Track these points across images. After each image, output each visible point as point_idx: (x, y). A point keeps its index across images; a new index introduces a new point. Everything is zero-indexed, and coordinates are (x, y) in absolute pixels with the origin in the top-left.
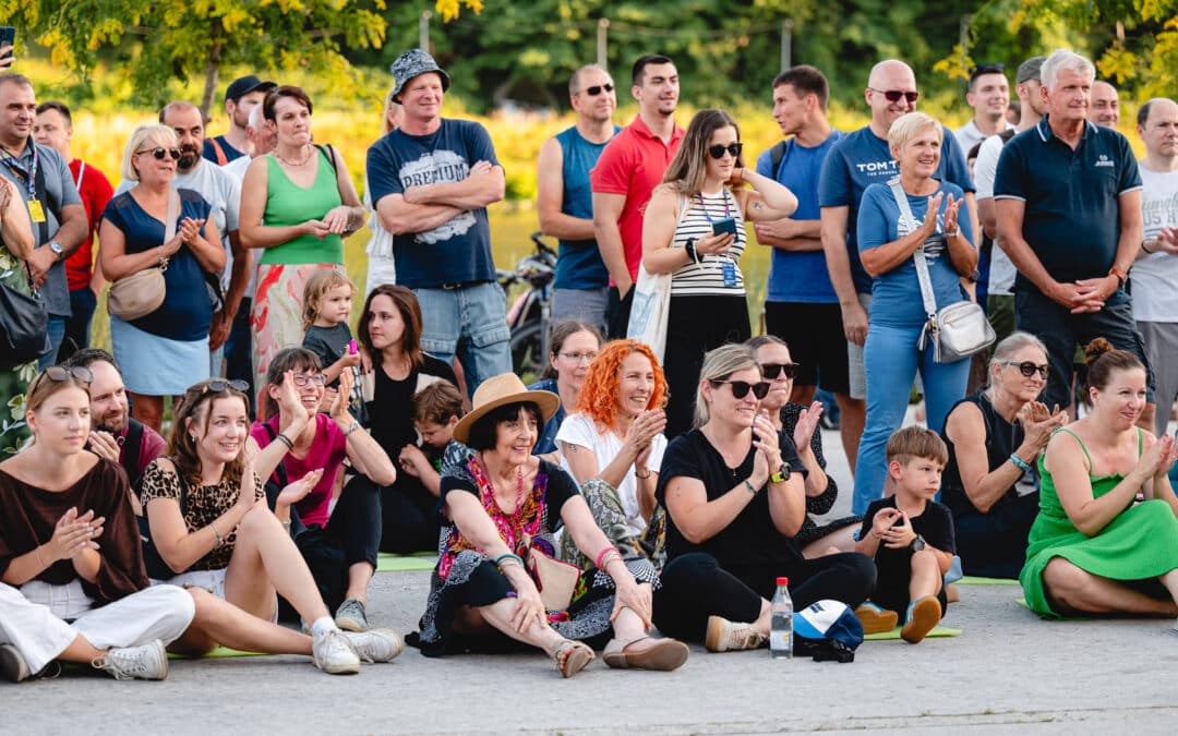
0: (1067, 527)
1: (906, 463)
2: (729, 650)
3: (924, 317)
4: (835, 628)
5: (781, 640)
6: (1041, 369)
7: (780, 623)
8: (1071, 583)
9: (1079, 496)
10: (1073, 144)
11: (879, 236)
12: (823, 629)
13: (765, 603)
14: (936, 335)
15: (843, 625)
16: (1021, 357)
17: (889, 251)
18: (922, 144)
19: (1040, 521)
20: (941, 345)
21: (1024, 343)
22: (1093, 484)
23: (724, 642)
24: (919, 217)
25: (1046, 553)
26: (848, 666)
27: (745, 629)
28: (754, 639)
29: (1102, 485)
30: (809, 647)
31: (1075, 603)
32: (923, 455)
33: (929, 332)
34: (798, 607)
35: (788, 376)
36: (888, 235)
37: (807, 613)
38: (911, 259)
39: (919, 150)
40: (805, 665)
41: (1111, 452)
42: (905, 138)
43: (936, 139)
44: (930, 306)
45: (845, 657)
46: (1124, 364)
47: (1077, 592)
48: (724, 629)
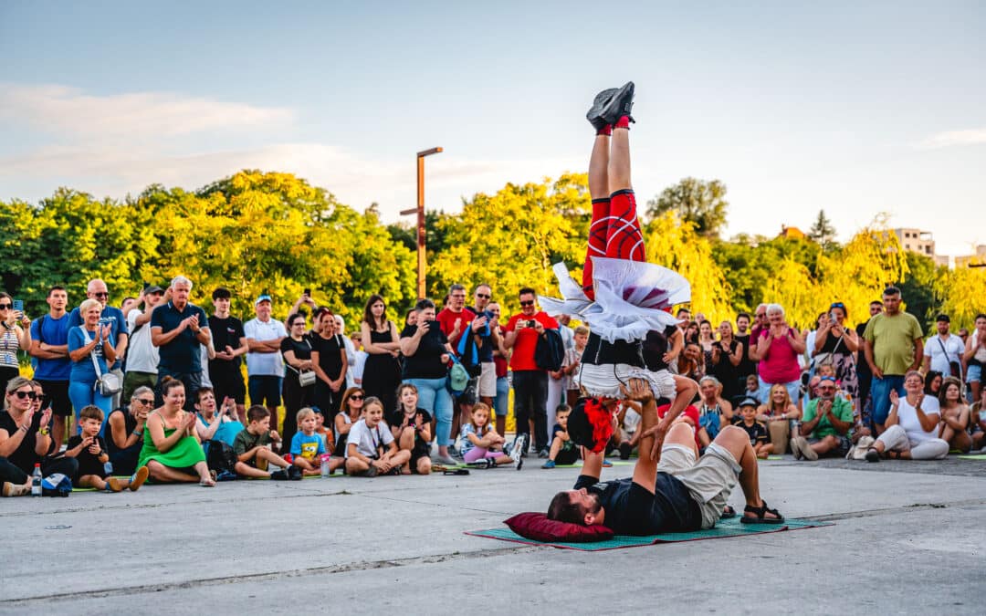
0: (154, 449)
1: (85, 420)
2: (13, 496)
3: (96, 377)
4: (60, 485)
5: (36, 490)
6: (151, 402)
7: (36, 483)
8: (157, 469)
9: (160, 438)
10: (181, 310)
11: (77, 345)
12: (55, 485)
13: (29, 477)
14: (101, 385)
15: (63, 483)
16: (142, 397)
17: (81, 351)
18: (92, 312)
19: (145, 448)
20: (103, 387)
21: (144, 391)
22: (165, 432)
23: (11, 492)
24: (92, 338)
25: (147, 459)
26: (65, 499)
27: (21, 487)
28: (24, 491)
29: (168, 432)
30: (48, 492)
31: (159, 477)
32: (91, 417)
33: (99, 383)
34: (44, 476)
35: (40, 399)
36: (81, 344)
37: (48, 479)
38: (90, 355)
39: (90, 315)
40: (48, 500)
41: (172, 420)
42: (85, 310)
43: (98, 310)
44: (99, 373)
45: (65, 495)
46: (174, 385)
47: (160, 473)
48: (11, 487)
